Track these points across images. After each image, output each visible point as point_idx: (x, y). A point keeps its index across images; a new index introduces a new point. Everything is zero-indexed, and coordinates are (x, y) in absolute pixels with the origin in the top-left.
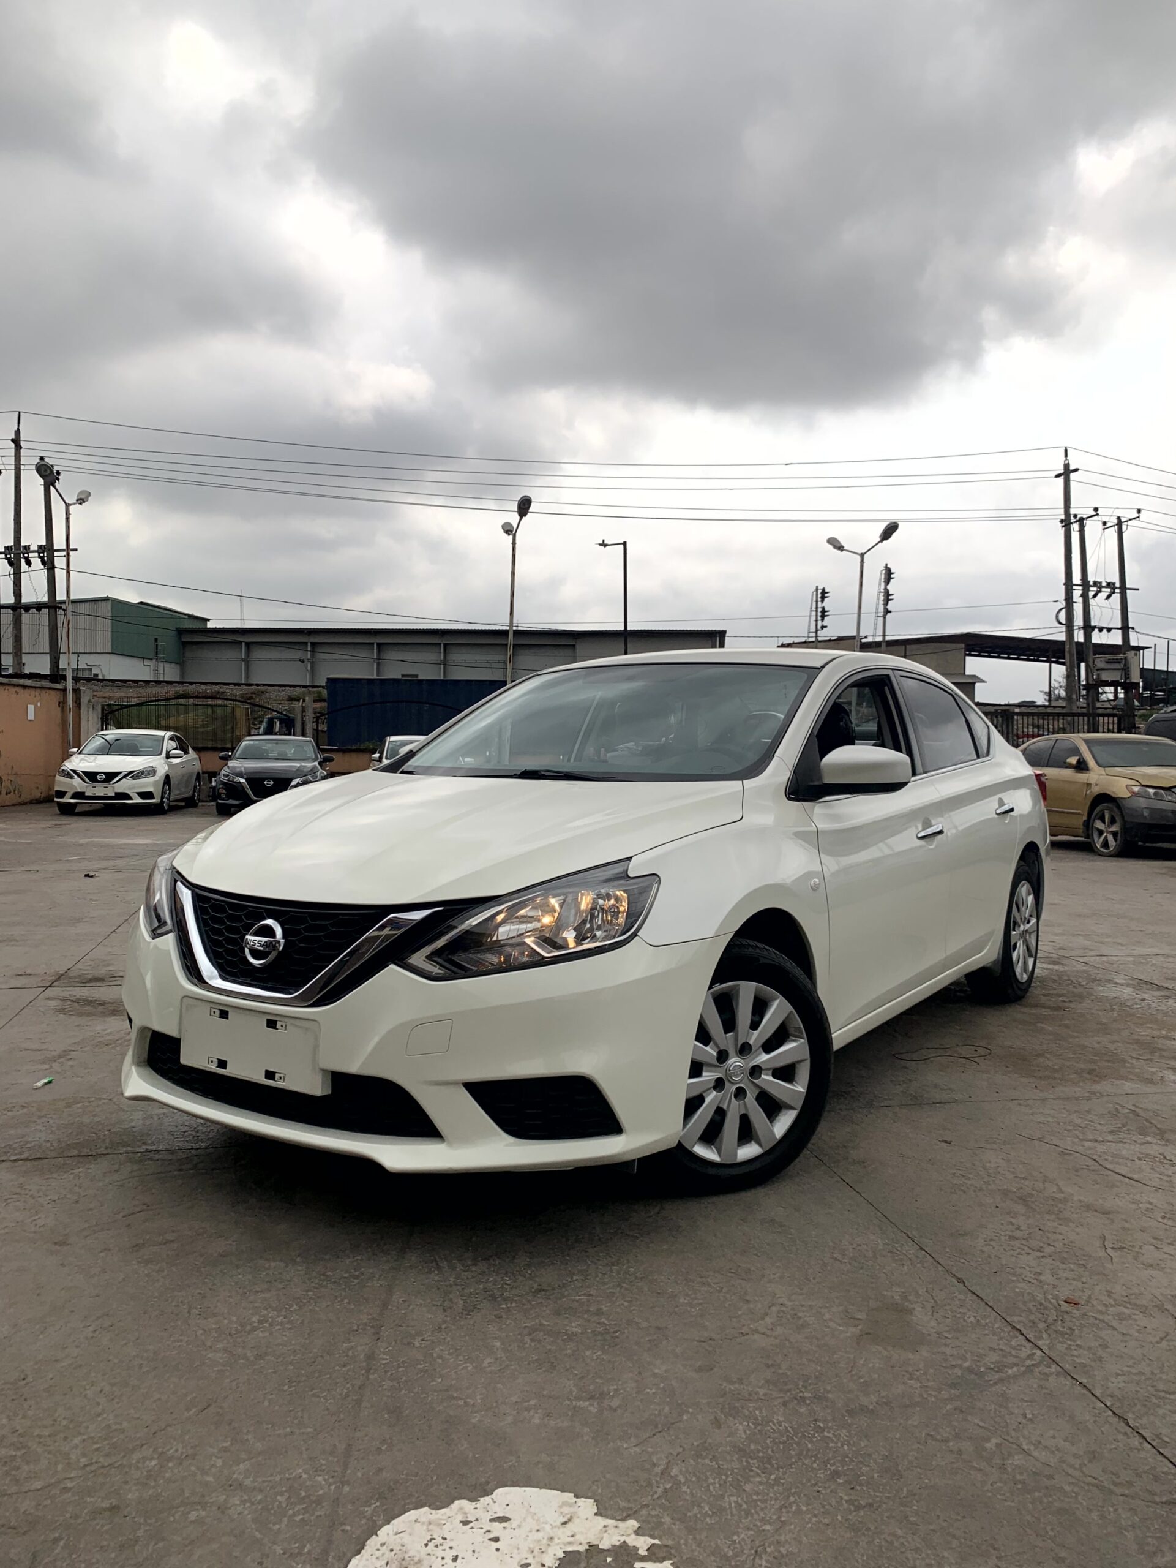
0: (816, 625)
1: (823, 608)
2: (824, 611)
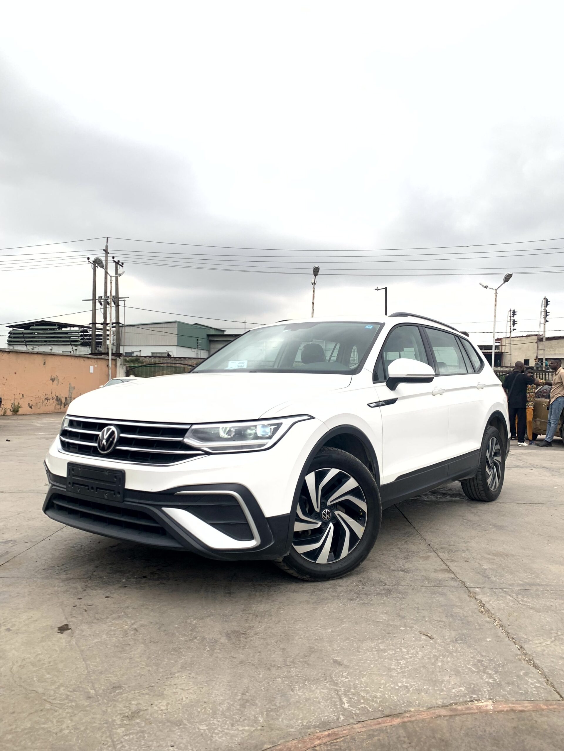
0: (510, 329)
1: (514, 320)
2: (514, 321)
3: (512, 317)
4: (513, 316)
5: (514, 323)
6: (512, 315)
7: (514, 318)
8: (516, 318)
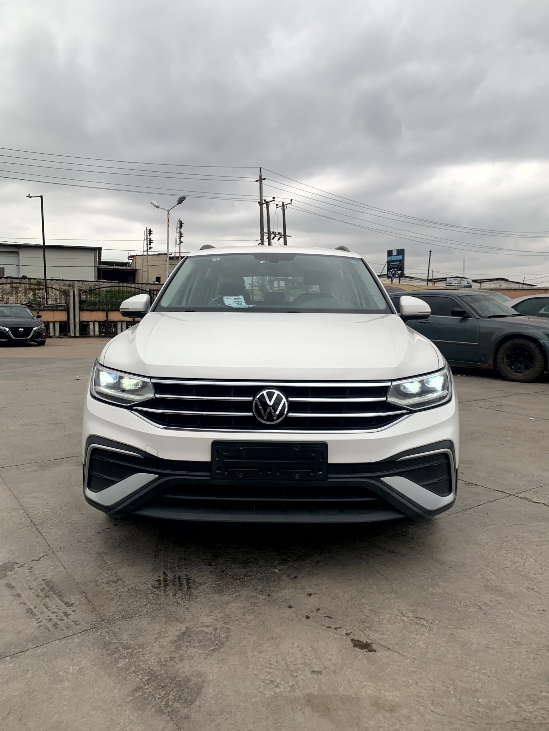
0: (147, 247)
1: (150, 239)
3: (148, 236)
4: (150, 235)
5: (151, 241)
6: (148, 234)
7: (150, 237)
8: (152, 237)
